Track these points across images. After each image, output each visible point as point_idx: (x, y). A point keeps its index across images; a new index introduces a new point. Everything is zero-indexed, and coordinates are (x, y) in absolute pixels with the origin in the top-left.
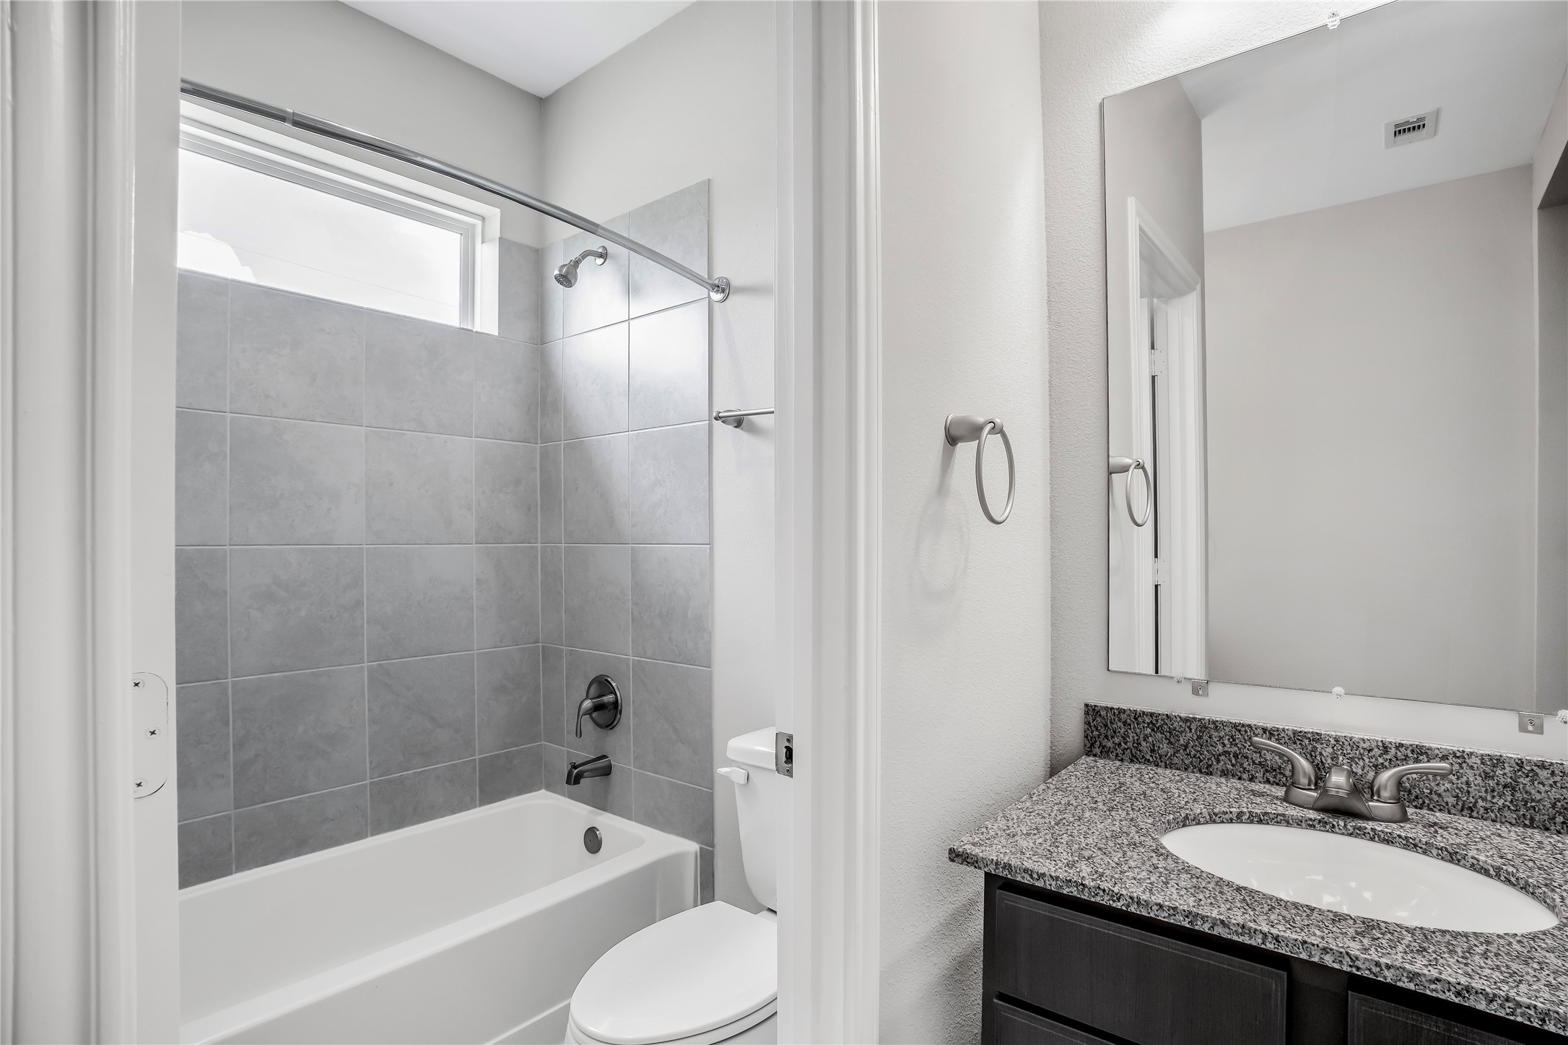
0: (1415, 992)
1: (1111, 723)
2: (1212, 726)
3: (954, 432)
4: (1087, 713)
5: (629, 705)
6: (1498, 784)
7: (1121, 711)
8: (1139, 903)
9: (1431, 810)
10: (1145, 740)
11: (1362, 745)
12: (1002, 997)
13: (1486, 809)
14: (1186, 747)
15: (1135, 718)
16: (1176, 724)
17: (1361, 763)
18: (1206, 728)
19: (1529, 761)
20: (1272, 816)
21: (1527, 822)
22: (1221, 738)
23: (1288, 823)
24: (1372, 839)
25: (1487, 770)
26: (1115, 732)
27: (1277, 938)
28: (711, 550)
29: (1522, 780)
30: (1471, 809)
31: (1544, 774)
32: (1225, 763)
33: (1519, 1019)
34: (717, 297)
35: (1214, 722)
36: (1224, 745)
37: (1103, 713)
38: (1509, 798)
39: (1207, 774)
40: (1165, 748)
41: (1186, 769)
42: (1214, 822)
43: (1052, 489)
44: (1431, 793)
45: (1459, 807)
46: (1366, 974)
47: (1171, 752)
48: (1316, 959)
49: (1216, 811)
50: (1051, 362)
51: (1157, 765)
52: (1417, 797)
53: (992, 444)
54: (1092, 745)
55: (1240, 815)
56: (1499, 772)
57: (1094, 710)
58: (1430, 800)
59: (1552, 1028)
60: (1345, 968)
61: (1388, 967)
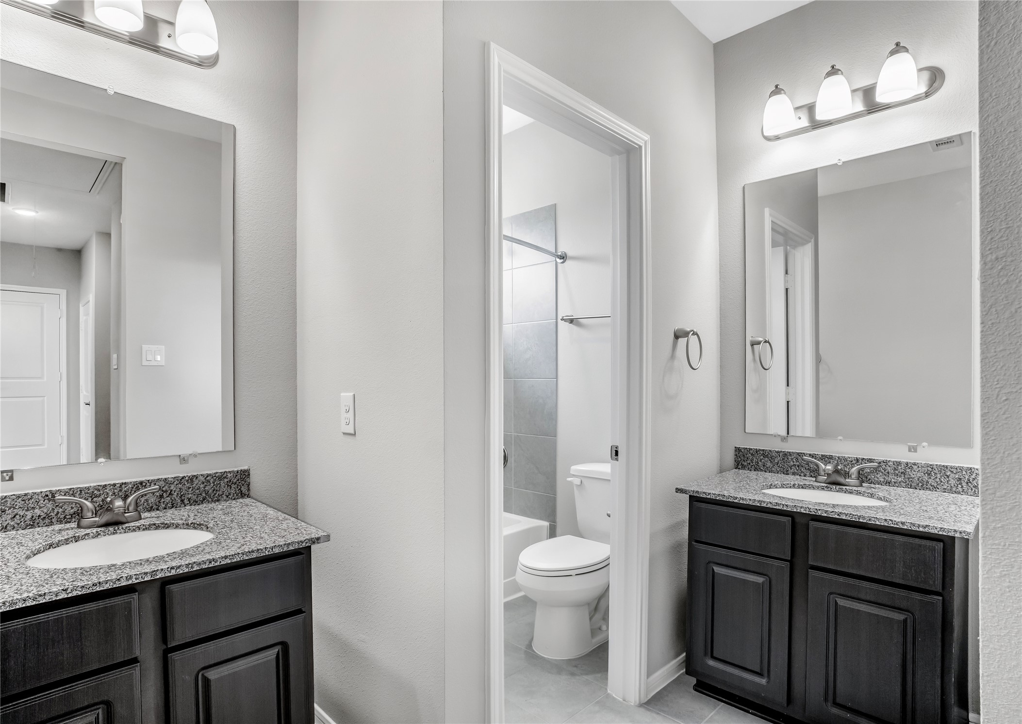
0: (827, 517)
1: (746, 454)
2: (789, 454)
3: (677, 334)
4: (736, 451)
5: (512, 457)
6: (899, 472)
7: (750, 449)
8: (743, 499)
9: (875, 484)
10: (760, 461)
11: (848, 459)
12: (697, 541)
13: (895, 482)
14: (778, 463)
15: (756, 452)
16: (773, 454)
17: (848, 467)
18: (786, 455)
19: (910, 463)
20: (807, 485)
21: (909, 487)
22: (792, 459)
23: (814, 488)
24: (845, 492)
25: (895, 467)
26: (748, 458)
27: (787, 506)
28: (557, 381)
29: (907, 470)
30: (889, 483)
31: (915, 467)
32: (794, 470)
33: (853, 519)
34: (559, 261)
35: (789, 452)
36: (794, 462)
37: (743, 450)
38: (903, 478)
39: (787, 474)
40: (769, 464)
41: (778, 473)
42: (783, 487)
43: (721, 354)
44: (874, 477)
45: (885, 482)
46: (813, 513)
47: (772, 465)
48: (798, 511)
49: (784, 483)
50: (721, 298)
51: (766, 472)
52: (869, 479)
53: (693, 339)
54: (738, 464)
55: (794, 485)
56: (900, 468)
57: (739, 449)
58: (875, 480)
59: (861, 520)
60: (807, 512)
61: (819, 510)
